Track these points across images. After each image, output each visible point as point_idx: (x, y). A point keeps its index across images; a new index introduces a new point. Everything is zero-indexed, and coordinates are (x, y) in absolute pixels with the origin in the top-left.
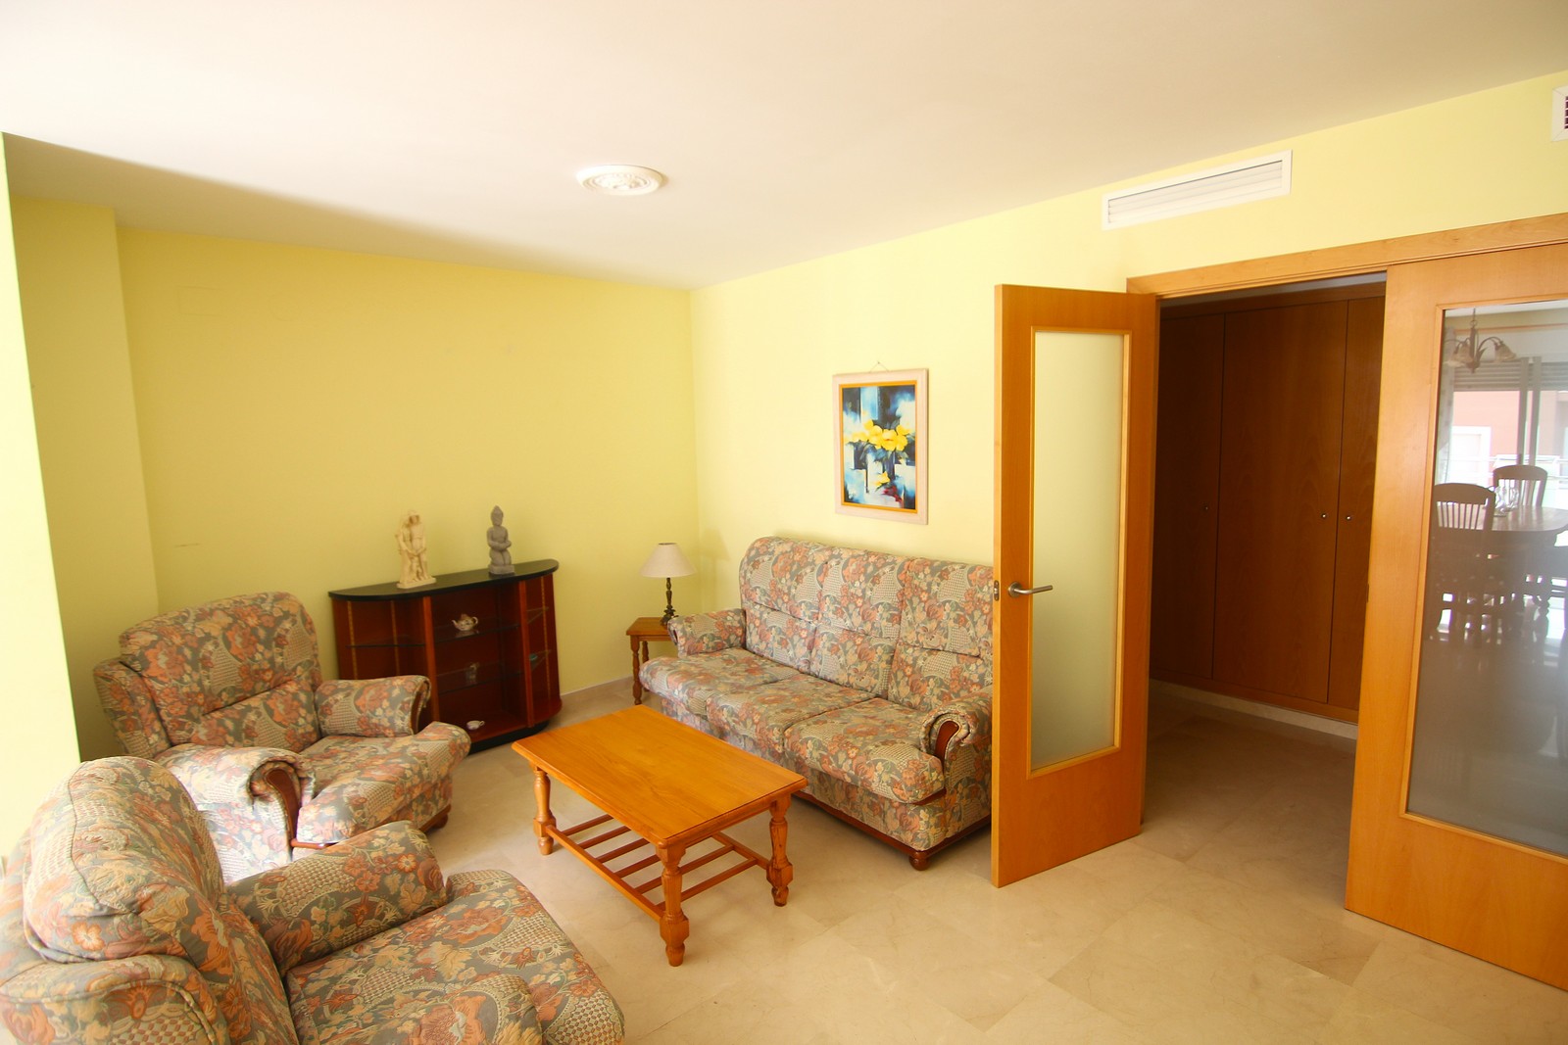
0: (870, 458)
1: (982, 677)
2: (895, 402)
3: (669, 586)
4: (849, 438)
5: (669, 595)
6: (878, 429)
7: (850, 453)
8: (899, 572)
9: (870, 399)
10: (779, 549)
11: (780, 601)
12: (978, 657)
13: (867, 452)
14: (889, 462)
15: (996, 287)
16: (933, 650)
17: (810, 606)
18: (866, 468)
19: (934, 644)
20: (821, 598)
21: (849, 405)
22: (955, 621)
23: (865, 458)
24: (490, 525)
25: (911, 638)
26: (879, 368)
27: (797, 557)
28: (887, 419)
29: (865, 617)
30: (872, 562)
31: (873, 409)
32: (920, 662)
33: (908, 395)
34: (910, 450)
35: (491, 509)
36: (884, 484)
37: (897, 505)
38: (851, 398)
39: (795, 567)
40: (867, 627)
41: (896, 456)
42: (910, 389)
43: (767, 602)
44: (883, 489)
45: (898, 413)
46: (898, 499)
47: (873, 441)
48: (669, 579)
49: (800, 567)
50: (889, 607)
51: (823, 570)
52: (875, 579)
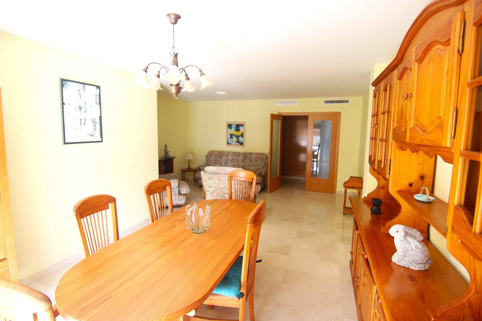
0: (234, 136)
1: (260, 168)
2: (239, 127)
3: (189, 161)
4: (229, 133)
5: (189, 163)
6: (235, 131)
7: (229, 136)
8: (243, 155)
9: (234, 126)
10: (215, 153)
11: (217, 162)
12: (259, 165)
13: (233, 135)
14: (238, 137)
15: (270, 114)
16: (251, 166)
17: (224, 162)
18: (232, 138)
19: (251, 165)
20: (227, 161)
21: (229, 127)
22: (255, 161)
23: (232, 136)
24: (164, 148)
25: (247, 164)
26: (236, 121)
27: (220, 154)
28: (237, 129)
29: (237, 162)
30: (237, 154)
31: (234, 128)
32: (249, 168)
33: (242, 126)
34: (242, 135)
35: (165, 144)
36: (236, 141)
37: (239, 144)
38: (230, 126)
39: (220, 156)
40: (238, 164)
41: (239, 136)
42: (243, 125)
43: (214, 162)
44: (236, 142)
45: (240, 129)
46: (239, 143)
47: (234, 133)
48: (189, 160)
49: (221, 156)
50: (242, 160)
51: (227, 156)
52: (238, 156)
